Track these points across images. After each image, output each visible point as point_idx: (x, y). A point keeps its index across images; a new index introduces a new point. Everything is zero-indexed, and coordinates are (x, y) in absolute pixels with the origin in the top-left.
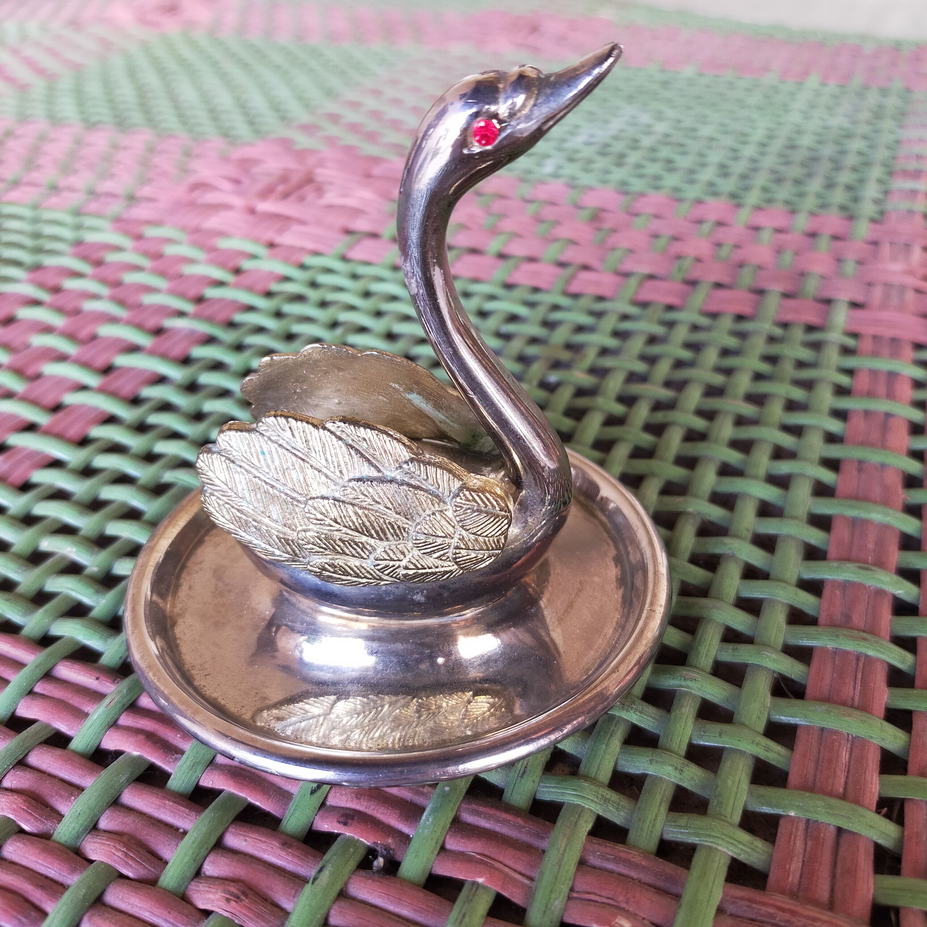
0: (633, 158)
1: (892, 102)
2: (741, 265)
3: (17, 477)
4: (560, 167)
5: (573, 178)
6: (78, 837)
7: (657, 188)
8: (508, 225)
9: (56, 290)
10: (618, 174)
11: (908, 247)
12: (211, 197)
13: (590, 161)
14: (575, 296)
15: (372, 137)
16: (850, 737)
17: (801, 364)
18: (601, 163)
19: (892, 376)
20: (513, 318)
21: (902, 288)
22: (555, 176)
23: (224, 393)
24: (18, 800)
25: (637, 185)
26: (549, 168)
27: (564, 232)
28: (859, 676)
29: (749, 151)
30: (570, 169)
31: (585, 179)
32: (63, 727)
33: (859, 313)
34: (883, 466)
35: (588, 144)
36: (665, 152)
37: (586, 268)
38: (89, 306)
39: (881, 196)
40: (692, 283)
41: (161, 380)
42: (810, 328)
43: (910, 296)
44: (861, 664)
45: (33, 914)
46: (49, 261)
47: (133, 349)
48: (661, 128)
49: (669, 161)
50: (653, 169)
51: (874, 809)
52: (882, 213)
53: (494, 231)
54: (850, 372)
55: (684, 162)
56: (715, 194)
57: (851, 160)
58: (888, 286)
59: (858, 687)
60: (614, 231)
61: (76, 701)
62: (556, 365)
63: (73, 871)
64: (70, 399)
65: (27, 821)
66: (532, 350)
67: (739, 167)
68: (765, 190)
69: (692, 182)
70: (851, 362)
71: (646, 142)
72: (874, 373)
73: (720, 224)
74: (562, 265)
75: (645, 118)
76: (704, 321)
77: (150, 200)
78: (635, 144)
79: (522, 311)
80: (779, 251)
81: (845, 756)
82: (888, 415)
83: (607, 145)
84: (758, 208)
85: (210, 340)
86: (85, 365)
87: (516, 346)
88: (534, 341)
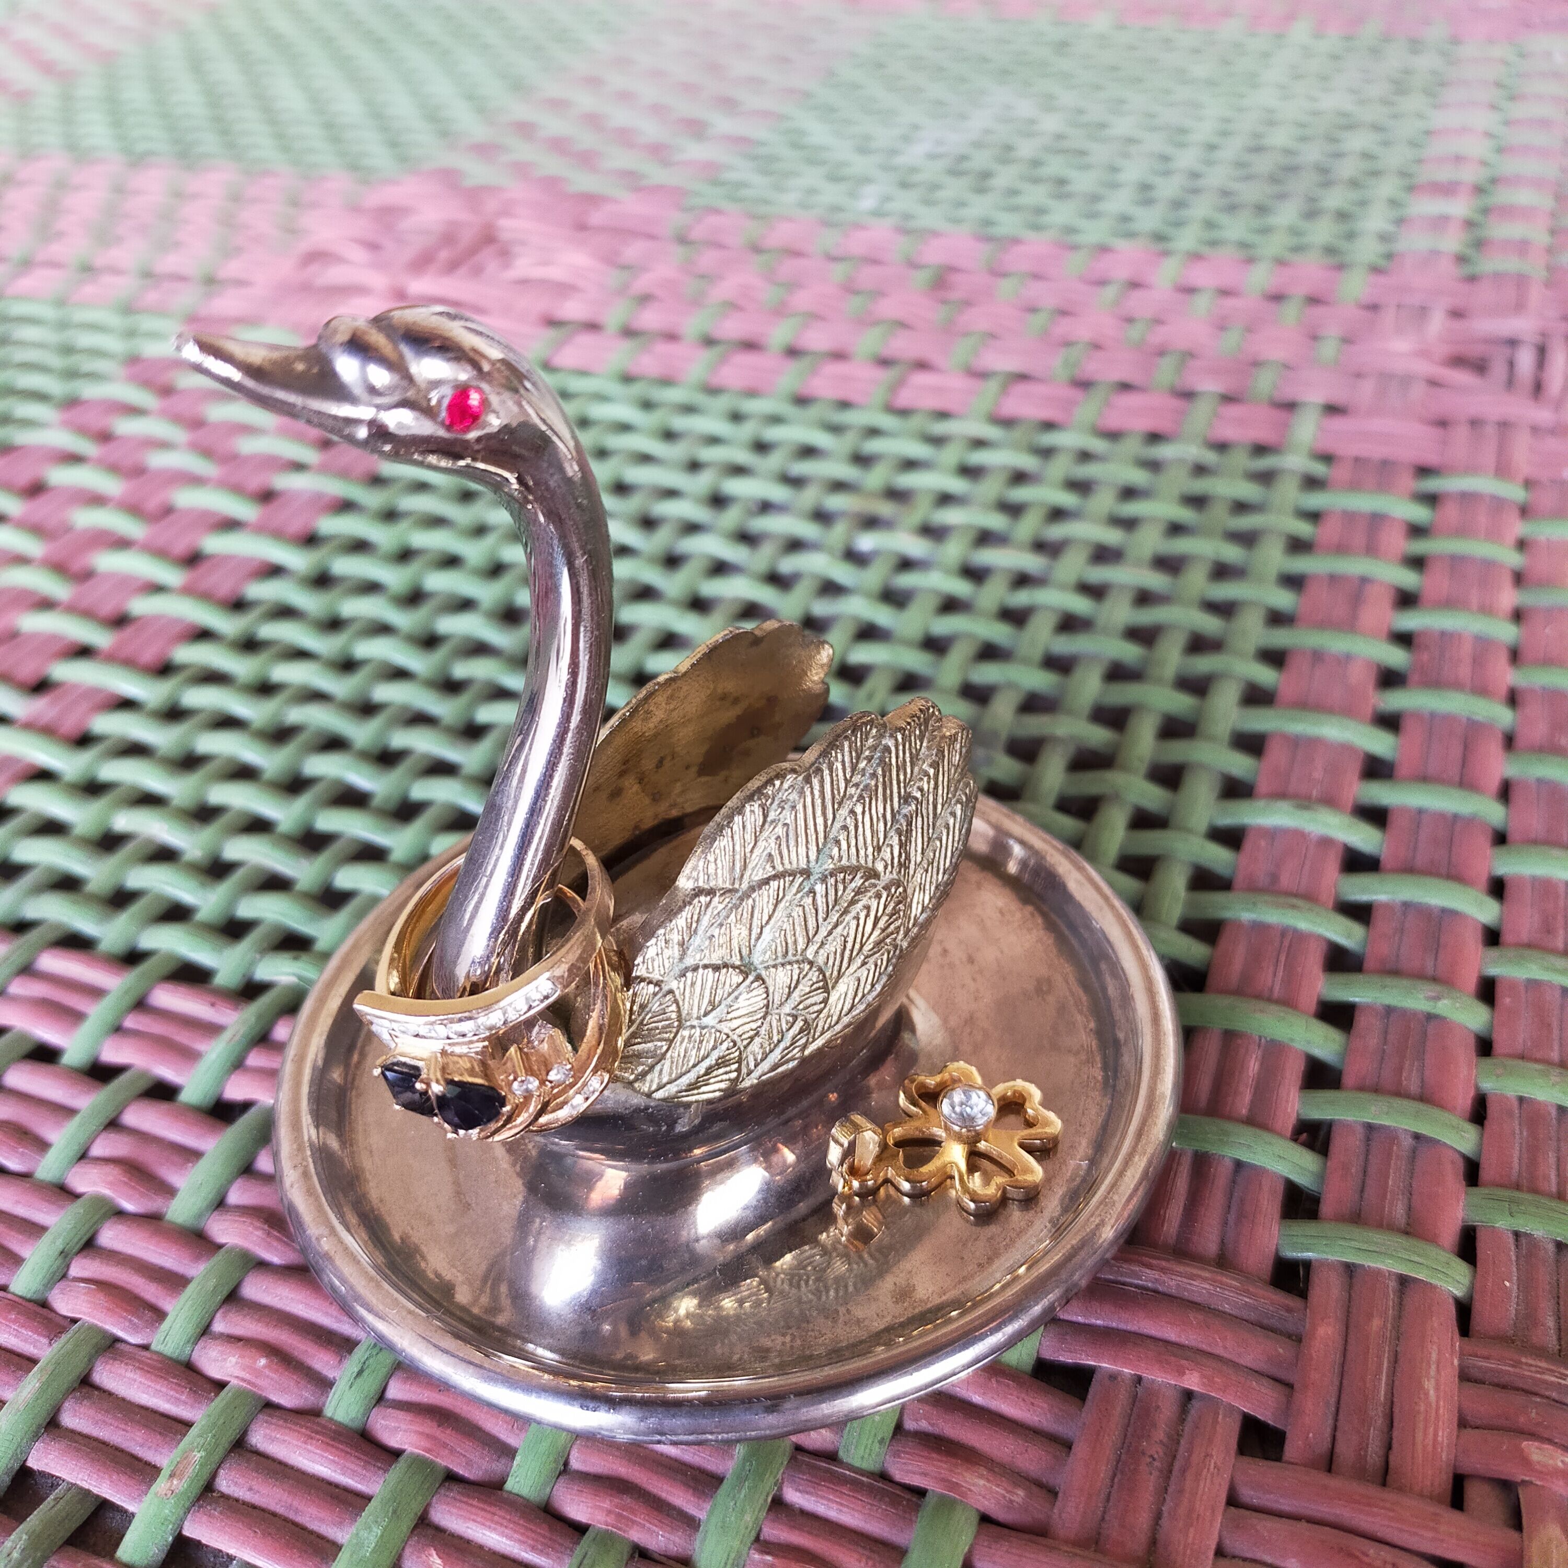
0: (1004, 177)
1: (1426, 62)
2: (1161, 352)
3: (70, 725)
4: (888, 199)
5: (907, 217)
6: (200, 1216)
7: (1037, 228)
8: (803, 300)
9: (105, 437)
10: (980, 207)
11: (1423, 312)
12: (335, 275)
13: (935, 187)
14: (904, 413)
15: (587, 159)
16: (1263, 1040)
17: (1241, 507)
18: (954, 188)
19: (1376, 520)
20: (808, 452)
21: (1406, 380)
22: (878, 213)
23: (371, 588)
24: (113, 1172)
25: (1008, 224)
26: (868, 201)
27: (889, 308)
28: (1283, 958)
29: (1187, 159)
30: (905, 202)
31: (928, 218)
32: (167, 1072)
33: (1338, 423)
34: (1347, 659)
35: (932, 157)
36: (1055, 166)
37: (922, 365)
38: (158, 460)
39: (1391, 228)
40: (1083, 384)
41: (274, 571)
42: (1260, 450)
43: (1418, 391)
44: (1286, 943)
45: (148, 1314)
46: (90, 391)
47: (230, 525)
48: (1051, 124)
49: (1061, 182)
50: (1036, 195)
51: (1289, 1134)
52: (1389, 256)
53: (780, 311)
54: (1314, 516)
55: (1083, 182)
56: (1131, 235)
57: (1347, 169)
58: (1385, 377)
59: (1280, 974)
60: (968, 303)
61: (182, 1037)
62: (871, 523)
63: (197, 1258)
64: (140, 606)
65: (129, 1199)
66: (836, 502)
67: (1168, 189)
68: (1210, 225)
69: (1093, 215)
70: (1316, 500)
71: (1026, 149)
72: (1350, 517)
73: (1135, 285)
74: (884, 362)
75: (1025, 108)
76: (1097, 445)
77: (240, 283)
78: (1006, 153)
79: (821, 439)
80: (1221, 326)
81: (1253, 1066)
82: (1364, 580)
83: (963, 158)
84: (1196, 257)
85: (345, 506)
86: (160, 553)
87: (809, 497)
88: (839, 486)
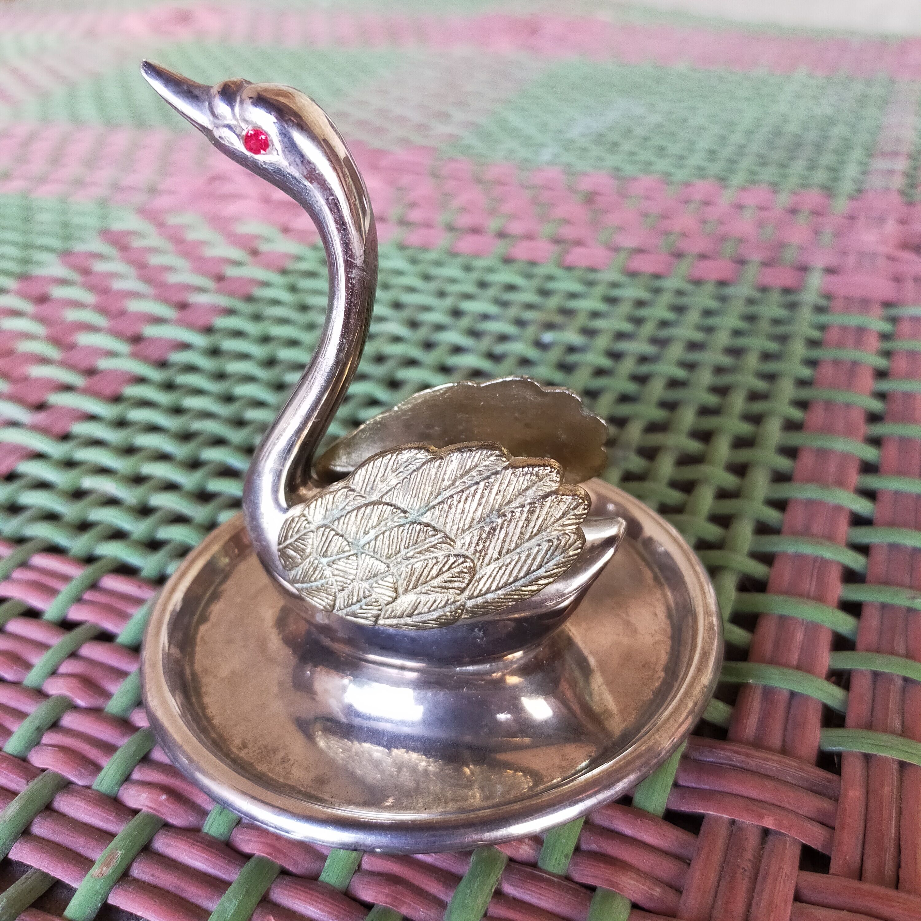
0: (627, 146)
1: (877, 91)
2: (724, 238)
3: (58, 428)
4: (556, 156)
5: (569, 165)
6: (127, 709)
7: (646, 172)
8: (507, 207)
9: (86, 272)
10: (612, 161)
11: (881, 220)
12: (227, 188)
13: (585, 150)
14: (569, 268)
15: (379, 131)
16: (805, 621)
17: (776, 322)
18: (596, 151)
19: (861, 331)
20: (511, 288)
21: (874, 256)
22: (551, 163)
23: (244, 356)
24: (74, 682)
25: (629, 169)
26: (546, 155)
27: (560, 212)
28: (815, 573)
29: (737, 138)
30: (568, 158)
31: (580, 165)
32: (109, 626)
33: (834, 279)
34: (848, 406)
35: (583, 135)
36: (658, 141)
37: (579, 243)
38: (118, 285)
39: (859, 176)
40: (679, 255)
41: (185, 346)
42: (787, 291)
43: (881, 262)
44: (817, 565)
45: (91, 767)
46: (79, 247)
47: (158, 320)
48: (654, 119)
49: (662, 149)
50: (646, 155)
51: (824, 677)
52: (859, 191)
53: (493, 212)
54: (823, 328)
55: (674, 149)
56: (703, 177)
57: (833, 143)
58: (861, 254)
59: (814, 583)
60: (606, 211)
61: (120, 605)
62: (550, 326)
63: (124, 735)
64: (104, 364)
65: (82, 699)
66: (529, 315)
67: (726, 153)
68: (752, 173)
69: (681, 167)
70: (823, 319)
71: (639, 131)
72: (844, 329)
73: (707, 203)
74: (557, 241)
75: (639, 110)
76: (688, 287)
77: (170, 192)
78: (628, 133)
79: (518, 280)
80: (761, 224)
81: (799, 636)
82: (855, 364)
83: (601, 135)
84: (744, 189)
85: (230, 312)
86: (117, 334)
87: (513, 312)
88: (530, 307)
